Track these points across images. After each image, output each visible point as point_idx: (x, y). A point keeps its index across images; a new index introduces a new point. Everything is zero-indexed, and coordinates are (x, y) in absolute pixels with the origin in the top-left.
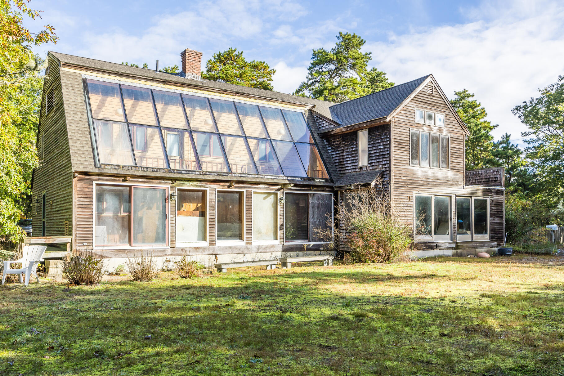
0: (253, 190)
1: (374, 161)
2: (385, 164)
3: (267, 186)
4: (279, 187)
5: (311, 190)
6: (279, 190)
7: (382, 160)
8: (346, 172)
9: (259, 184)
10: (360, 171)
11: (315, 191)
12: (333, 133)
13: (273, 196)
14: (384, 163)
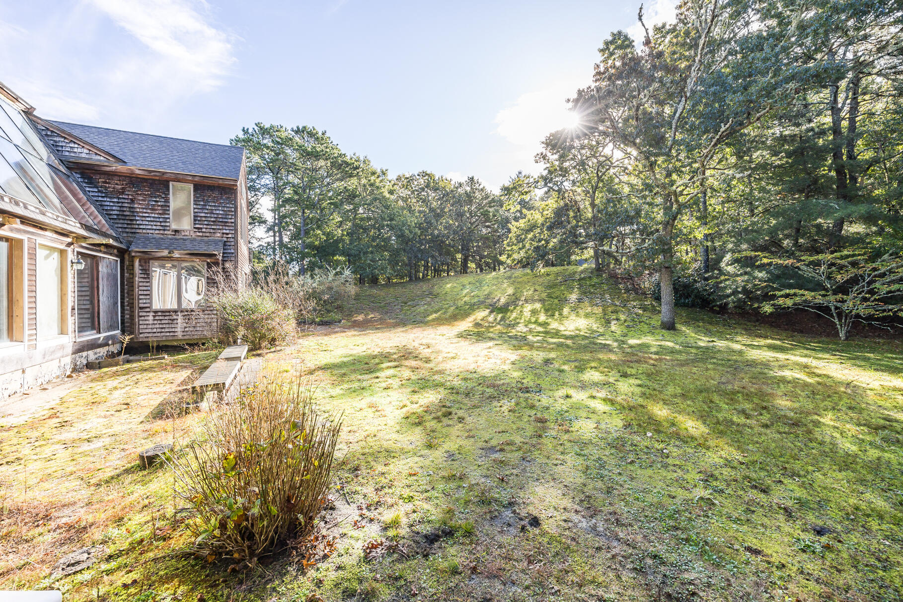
0: (40, 240)
1: (205, 226)
2: (227, 234)
3: (55, 236)
4: (69, 240)
5: (100, 251)
6: (69, 245)
7: (221, 227)
8: (138, 231)
9: (45, 230)
10: (174, 235)
11: (105, 253)
12: (108, 169)
13: (56, 255)
14: (225, 231)
